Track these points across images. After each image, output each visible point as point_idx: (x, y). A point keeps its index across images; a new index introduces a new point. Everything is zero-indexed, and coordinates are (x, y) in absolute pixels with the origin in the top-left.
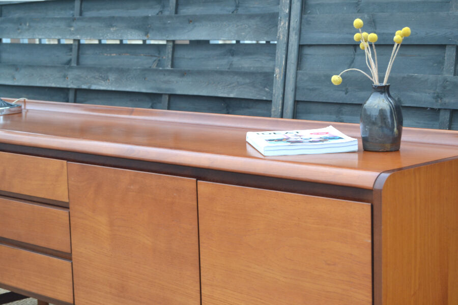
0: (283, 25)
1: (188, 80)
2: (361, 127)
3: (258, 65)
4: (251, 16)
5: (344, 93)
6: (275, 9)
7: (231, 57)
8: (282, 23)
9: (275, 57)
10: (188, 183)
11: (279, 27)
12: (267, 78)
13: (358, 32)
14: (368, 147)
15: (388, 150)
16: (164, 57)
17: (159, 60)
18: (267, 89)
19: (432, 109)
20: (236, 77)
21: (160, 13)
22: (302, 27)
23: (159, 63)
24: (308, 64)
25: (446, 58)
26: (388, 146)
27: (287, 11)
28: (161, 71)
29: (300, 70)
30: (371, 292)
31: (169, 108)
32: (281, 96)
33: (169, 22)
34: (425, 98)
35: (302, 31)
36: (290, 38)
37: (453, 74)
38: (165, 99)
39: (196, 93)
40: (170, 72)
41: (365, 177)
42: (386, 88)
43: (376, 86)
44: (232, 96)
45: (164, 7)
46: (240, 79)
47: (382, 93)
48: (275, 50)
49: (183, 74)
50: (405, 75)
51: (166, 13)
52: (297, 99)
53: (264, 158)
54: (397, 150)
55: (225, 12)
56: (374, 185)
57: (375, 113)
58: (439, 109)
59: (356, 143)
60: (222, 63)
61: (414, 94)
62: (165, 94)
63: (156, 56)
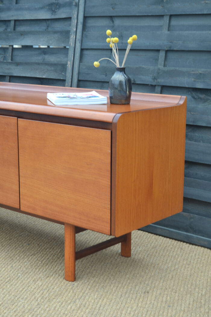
0: (73, 37)
1: (20, 68)
2: (109, 92)
3: (59, 60)
4: (55, 32)
5: (105, 76)
6: (68, 28)
7: (44, 55)
8: (72, 37)
9: (68, 55)
10: (13, 120)
11: (70, 38)
12: (64, 67)
13: (109, 37)
14: (113, 102)
15: (124, 103)
16: (7, 55)
17: (5, 57)
18: (63, 73)
19: (152, 85)
20: (47, 66)
21: (5, 30)
22: (83, 39)
23: (5, 58)
24: (86, 60)
25: (160, 57)
26: (123, 101)
27: (75, 30)
28: (5, 62)
29: (81, 62)
30: (110, 179)
31: (10, 82)
32: (71, 77)
33: (10, 35)
34: (148, 79)
35: (83, 41)
36: (76, 44)
37: (163, 66)
38: (8, 78)
39: (24, 75)
40: (10, 63)
41: (108, 116)
42: (123, 69)
43: (117, 68)
44: (44, 77)
45: (7, 26)
46: (49, 68)
47: (121, 71)
48: (68, 52)
49: (18, 64)
50: (138, 66)
51: (9, 30)
52: (80, 79)
53: (55, 106)
54: (128, 104)
55: (41, 30)
56: (113, 120)
57: (117, 83)
58: (155, 86)
59: (106, 99)
60: (38, 59)
61: (142, 77)
62: (8, 76)
63: (2, 54)
